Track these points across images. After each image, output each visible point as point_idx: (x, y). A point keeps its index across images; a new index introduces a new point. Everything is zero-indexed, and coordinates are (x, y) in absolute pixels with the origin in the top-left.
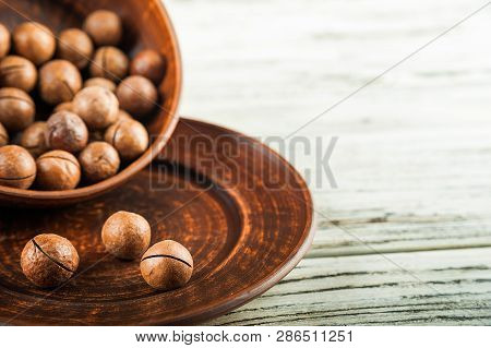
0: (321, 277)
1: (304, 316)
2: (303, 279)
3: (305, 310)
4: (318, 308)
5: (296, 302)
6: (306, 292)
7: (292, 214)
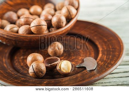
2: (120, 73)
5: (117, 81)
6: (121, 77)
7: (116, 50)
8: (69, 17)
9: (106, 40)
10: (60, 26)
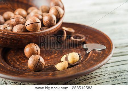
0: (117, 62)
1: (115, 73)
3: (115, 71)
4: (119, 70)
5: (111, 69)
6: (114, 66)
7: (105, 43)
8: (58, 16)
9: (91, 37)
10: (52, 24)
